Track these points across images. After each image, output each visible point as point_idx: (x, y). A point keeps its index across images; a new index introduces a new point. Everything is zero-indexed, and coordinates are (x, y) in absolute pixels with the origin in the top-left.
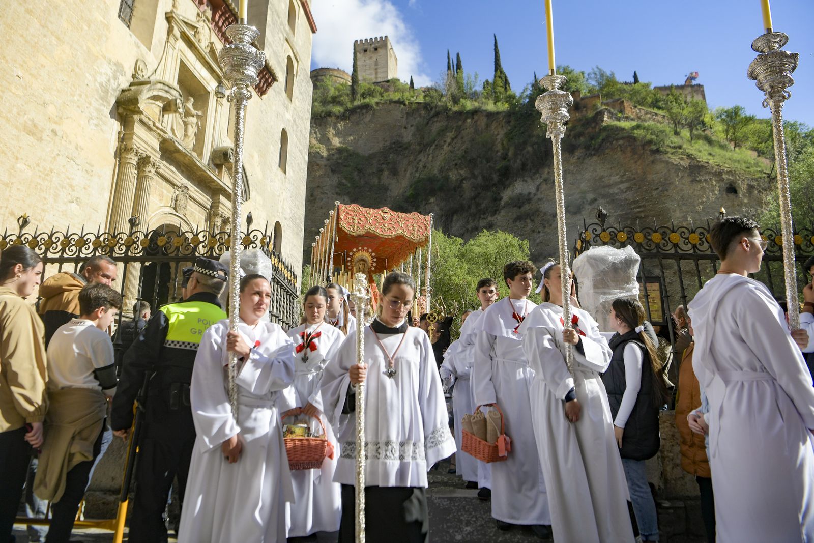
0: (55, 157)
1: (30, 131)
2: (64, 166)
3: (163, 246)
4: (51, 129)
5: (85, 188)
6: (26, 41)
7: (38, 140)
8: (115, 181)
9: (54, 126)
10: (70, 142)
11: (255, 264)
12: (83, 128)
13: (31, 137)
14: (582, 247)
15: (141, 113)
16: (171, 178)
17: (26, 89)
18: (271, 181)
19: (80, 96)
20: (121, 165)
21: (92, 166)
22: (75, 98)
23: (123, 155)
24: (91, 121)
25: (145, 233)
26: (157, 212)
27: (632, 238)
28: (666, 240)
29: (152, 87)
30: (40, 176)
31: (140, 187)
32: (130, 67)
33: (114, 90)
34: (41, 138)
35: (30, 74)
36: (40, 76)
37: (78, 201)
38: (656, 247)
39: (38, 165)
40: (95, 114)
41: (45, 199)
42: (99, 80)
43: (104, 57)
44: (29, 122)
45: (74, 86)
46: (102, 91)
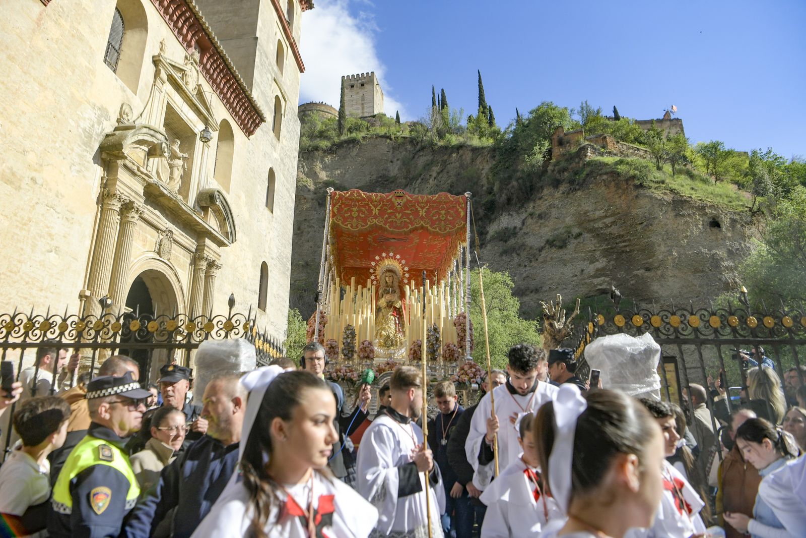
0: (34, 206)
1: (8, 180)
2: (43, 215)
3: (135, 331)
4: (31, 177)
5: (64, 237)
6: (7, 88)
7: (16, 189)
8: (97, 228)
9: (34, 174)
10: (50, 190)
11: (237, 356)
12: (64, 175)
13: (9, 186)
14: (594, 330)
15: (126, 158)
16: (155, 223)
17: (6, 137)
18: (258, 221)
19: (63, 142)
20: (104, 211)
21: (73, 213)
22: (57, 145)
23: (106, 201)
24: (73, 168)
25: (117, 315)
26: (140, 258)
27: (649, 322)
28: (685, 324)
29: (137, 132)
30: (17, 226)
31: (122, 234)
32: (115, 112)
33: (98, 135)
34: (19, 186)
35: (10, 122)
36: (20, 122)
37: (57, 250)
38: (675, 331)
39: (15, 215)
40: (77, 160)
41: (22, 249)
42: (82, 125)
43: (89, 102)
44: (8, 171)
45: (56, 132)
46: (85, 137)
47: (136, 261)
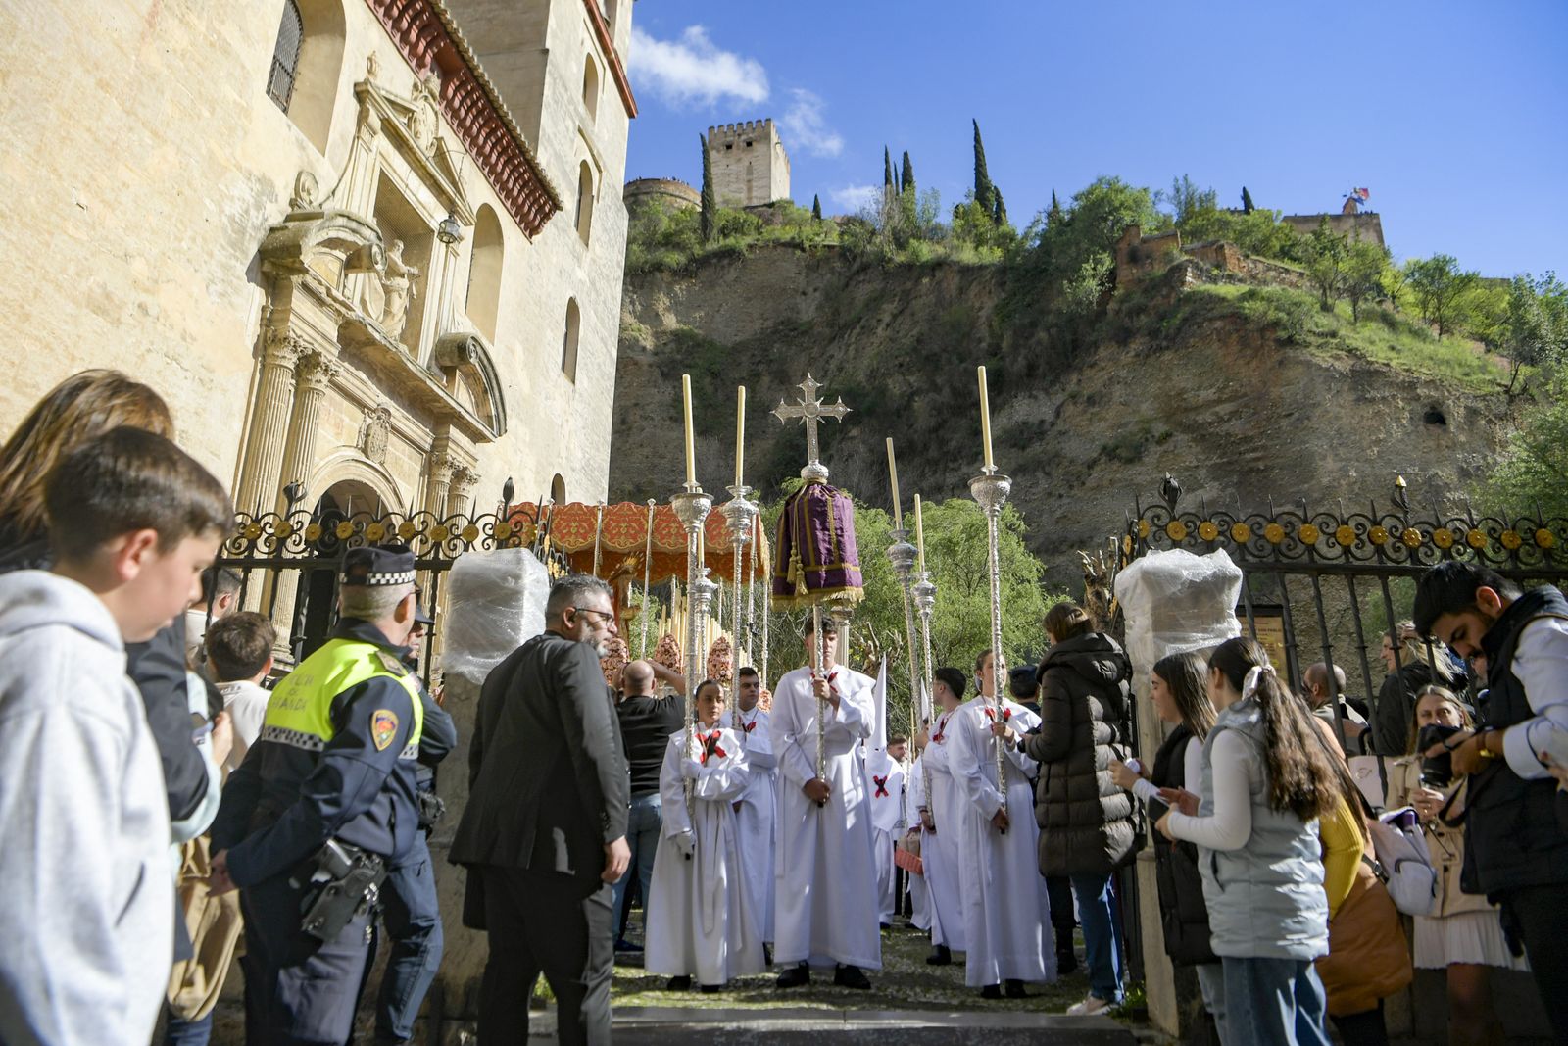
0: (143, 355)
1: (99, 308)
2: (159, 372)
4: (137, 302)
5: (196, 413)
6: (96, 140)
7: (112, 324)
8: (253, 399)
9: (144, 298)
10: (172, 327)
12: (197, 301)
13: (100, 319)
14: (1133, 549)
15: (306, 271)
16: (358, 394)
17: (94, 229)
18: (546, 398)
19: (194, 240)
20: (266, 369)
21: (211, 371)
22: (184, 245)
23: (270, 351)
24: (212, 288)
26: (331, 457)
27: (1228, 534)
28: (1292, 539)
29: (327, 224)
31: (299, 412)
32: (286, 188)
33: (256, 229)
34: (118, 319)
35: (102, 201)
36: (120, 203)
38: (1274, 550)
40: (219, 274)
42: (228, 210)
43: (240, 168)
44: (99, 291)
45: (182, 222)
46: (233, 231)
47: (322, 463)
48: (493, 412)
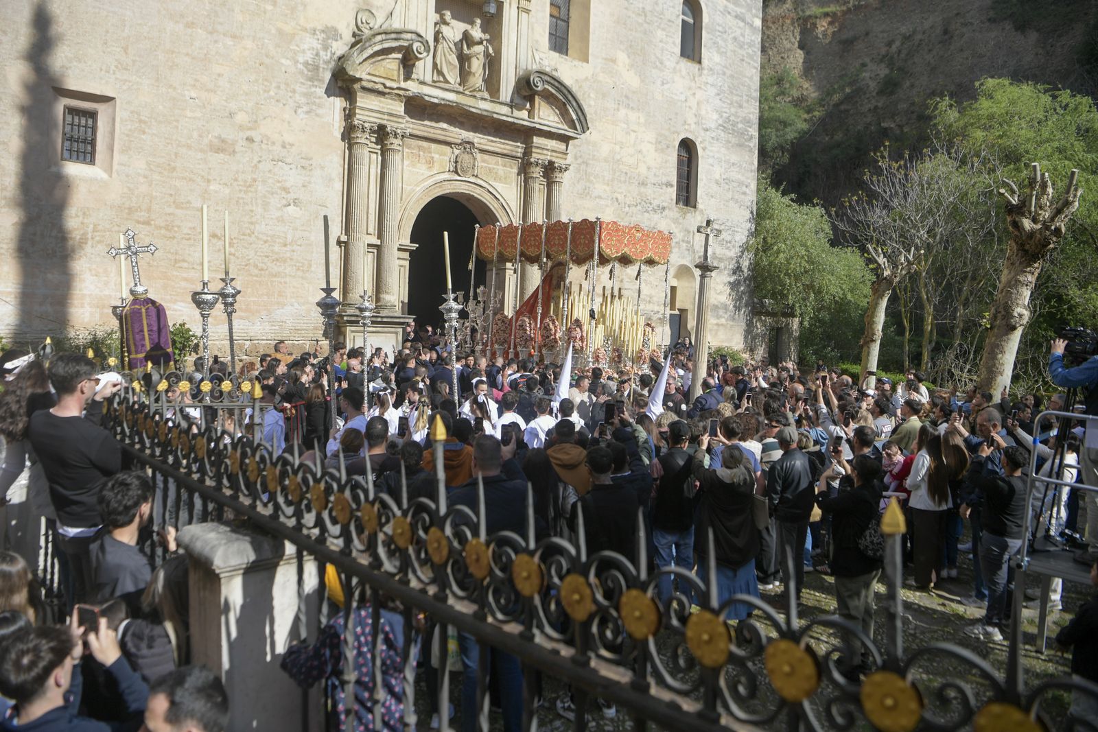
0: (256, 165)
1: (219, 149)
2: (270, 171)
4: (245, 137)
5: (304, 186)
6: (193, 58)
7: (230, 155)
8: (346, 166)
9: (249, 133)
10: (273, 143)
12: (289, 122)
13: (221, 155)
15: (360, 80)
16: (442, 138)
17: (205, 108)
18: (663, 84)
20: (352, 146)
21: (310, 159)
22: (272, 93)
23: (349, 135)
24: (300, 111)
26: (423, 184)
30: (240, 191)
32: (348, 25)
33: (327, 62)
34: (234, 151)
35: (206, 90)
36: (219, 87)
37: (296, 202)
39: (236, 180)
40: (303, 100)
41: (252, 211)
42: (301, 60)
43: (305, 30)
44: (216, 140)
45: (266, 80)
46: (309, 71)
48: (574, 117)
